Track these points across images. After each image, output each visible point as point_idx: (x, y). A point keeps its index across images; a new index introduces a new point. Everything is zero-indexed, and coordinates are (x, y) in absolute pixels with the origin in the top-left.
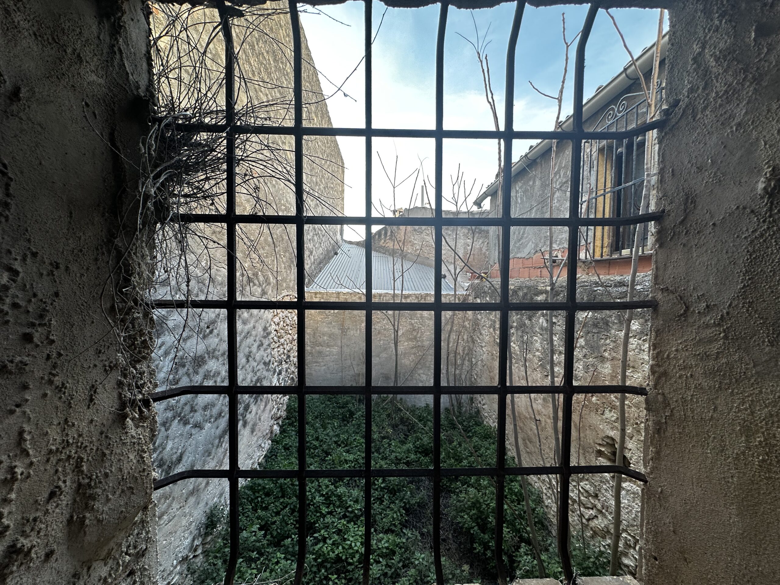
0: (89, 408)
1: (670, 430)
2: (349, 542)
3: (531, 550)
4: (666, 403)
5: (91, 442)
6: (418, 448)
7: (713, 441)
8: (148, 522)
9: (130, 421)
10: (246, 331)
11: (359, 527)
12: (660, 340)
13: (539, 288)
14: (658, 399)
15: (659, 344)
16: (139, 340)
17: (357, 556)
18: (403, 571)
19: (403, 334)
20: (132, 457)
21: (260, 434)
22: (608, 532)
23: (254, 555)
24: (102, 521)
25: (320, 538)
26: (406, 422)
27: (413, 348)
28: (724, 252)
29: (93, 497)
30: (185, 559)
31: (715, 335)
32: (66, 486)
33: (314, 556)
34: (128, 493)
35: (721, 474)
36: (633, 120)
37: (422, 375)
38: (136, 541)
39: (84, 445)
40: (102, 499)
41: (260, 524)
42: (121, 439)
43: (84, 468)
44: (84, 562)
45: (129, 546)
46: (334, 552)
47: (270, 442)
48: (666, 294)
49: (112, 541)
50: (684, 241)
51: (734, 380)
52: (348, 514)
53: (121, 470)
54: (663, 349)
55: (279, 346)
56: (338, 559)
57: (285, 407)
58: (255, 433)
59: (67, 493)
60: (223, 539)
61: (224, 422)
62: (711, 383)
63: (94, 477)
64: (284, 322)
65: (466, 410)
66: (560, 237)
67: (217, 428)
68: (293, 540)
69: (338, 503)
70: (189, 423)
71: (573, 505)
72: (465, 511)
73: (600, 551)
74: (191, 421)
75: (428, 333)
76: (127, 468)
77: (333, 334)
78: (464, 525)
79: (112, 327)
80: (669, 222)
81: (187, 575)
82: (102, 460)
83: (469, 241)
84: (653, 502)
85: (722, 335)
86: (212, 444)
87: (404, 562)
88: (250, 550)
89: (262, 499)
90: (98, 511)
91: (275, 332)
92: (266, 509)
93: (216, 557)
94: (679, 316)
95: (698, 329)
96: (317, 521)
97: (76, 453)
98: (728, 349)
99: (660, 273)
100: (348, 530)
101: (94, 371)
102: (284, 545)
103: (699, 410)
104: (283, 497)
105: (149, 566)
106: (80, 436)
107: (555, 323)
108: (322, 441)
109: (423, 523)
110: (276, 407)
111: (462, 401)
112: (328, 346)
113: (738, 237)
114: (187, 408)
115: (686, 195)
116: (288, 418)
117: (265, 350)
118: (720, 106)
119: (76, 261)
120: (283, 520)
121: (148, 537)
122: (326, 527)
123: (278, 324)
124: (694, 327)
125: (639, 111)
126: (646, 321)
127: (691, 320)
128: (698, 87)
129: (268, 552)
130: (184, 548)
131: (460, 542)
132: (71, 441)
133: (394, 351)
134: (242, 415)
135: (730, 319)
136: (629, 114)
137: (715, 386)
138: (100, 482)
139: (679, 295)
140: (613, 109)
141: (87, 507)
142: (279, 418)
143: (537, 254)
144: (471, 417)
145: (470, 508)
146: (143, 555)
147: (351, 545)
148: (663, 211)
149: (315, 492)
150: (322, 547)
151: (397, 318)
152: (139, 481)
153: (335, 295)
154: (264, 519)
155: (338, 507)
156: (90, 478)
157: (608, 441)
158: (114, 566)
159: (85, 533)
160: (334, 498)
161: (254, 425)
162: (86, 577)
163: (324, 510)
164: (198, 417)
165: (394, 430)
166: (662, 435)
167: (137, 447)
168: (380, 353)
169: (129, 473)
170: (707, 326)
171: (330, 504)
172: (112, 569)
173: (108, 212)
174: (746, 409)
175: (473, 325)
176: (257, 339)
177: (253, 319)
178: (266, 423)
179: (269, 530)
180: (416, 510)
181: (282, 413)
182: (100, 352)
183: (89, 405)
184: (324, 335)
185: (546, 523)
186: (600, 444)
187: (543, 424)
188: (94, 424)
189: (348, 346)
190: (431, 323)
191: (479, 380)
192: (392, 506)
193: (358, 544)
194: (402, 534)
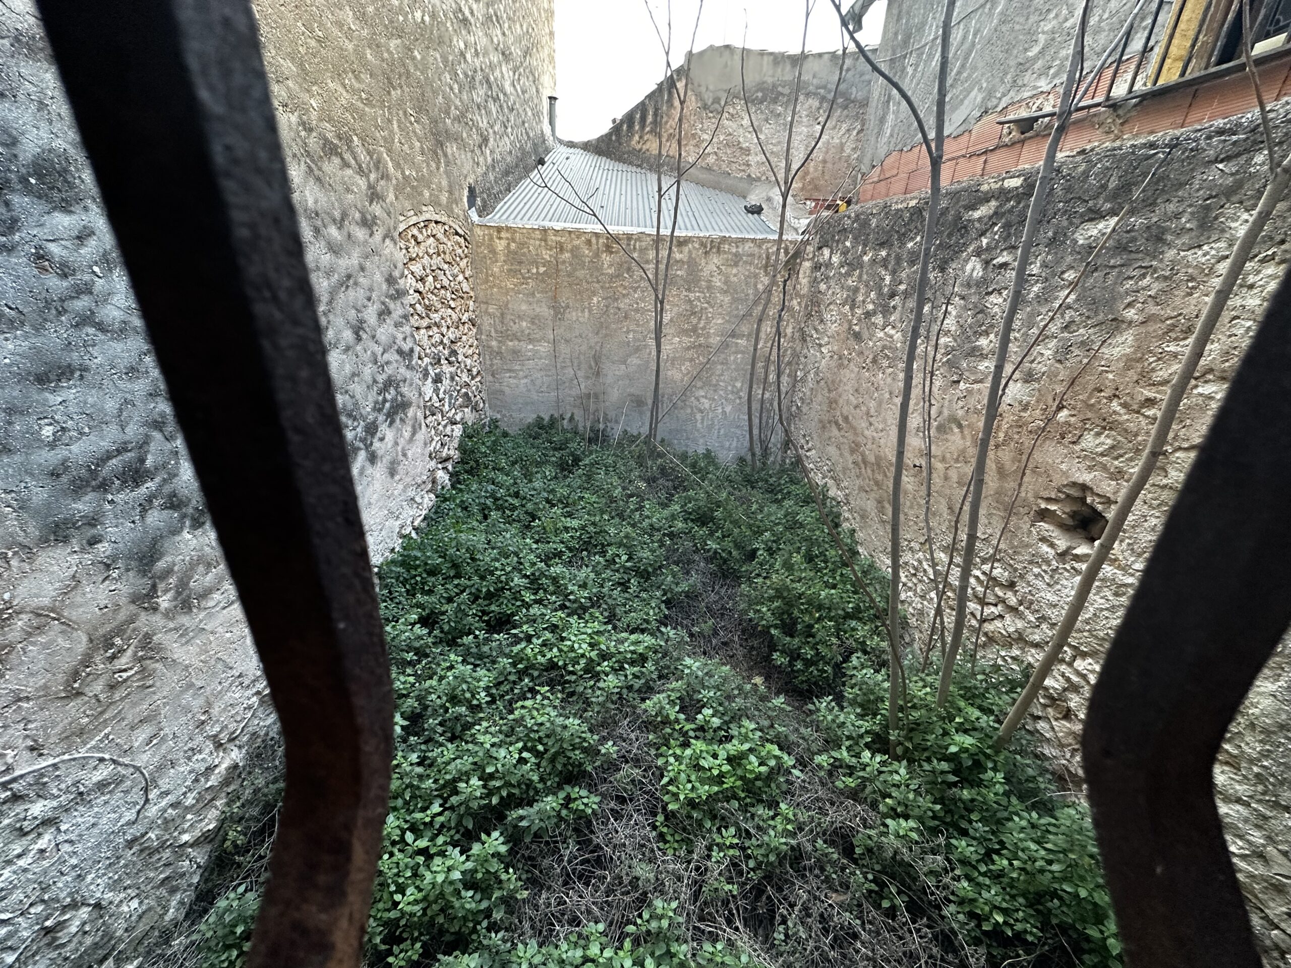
2: (569, 643)
10: (341, 271)
11: (587, 622)
13: (985, 187)
17: (583, 661)
18: (659, 683)
19: (671, 320)
21: (408, 480)
22: (1020, 639)
23: (411, 656)
25: (522, 635)
26: (671, 474)
27: (688, 348)
33: (511, 660)
37: (703, 400)
41: (420, 614)
46: (544, 656)
47: (433, 496)
52: (568, 604)
55: (429, 327)
56: (552, 665)
57: (456, 443)
64: (435, 278)
65: (776, 459)
68: (476, 637)
69: (551, 588)
72: (763, 603)
75: (720, 321)
77: (538, 317)
78: (760, 622)
87: (660, 671)
89: (422, 578)
91: (417, 295)
92: (430, 592)
96: (517, 612)
100: (567, 626)
102: (463, 644)
104: (458, 576)
108: (525, 498)
109: (693, 620)
110: (436, 438)
112: (531, 341)
116: (462, 462)
117: (398, 325)
120: (459, 610)
122: (533, 621)
123: (422, 279)
129: (435, 653)
131: (752, 647)
133: (654, 353)
134: (362, 440)
142: (446, 459)
143: (984, 119)
144: (784, 470)
147: (573, 646)
149: (512, 572)
150: (524, 648)
153: (538, 235)
154: (426, 607)
155: (551, 594)
157: (1072, 491)
160: (544, 581)
161: (394, 463)
163: (528, 597)
165: (649, 485)
168: (629, 356)
171: (538, 589)
175: (806, 306)
178: (419, 464)
179: (437, 623)
180: (682, 602)
181: (452, 452)
184: (520, 318)
186: (1048, 499)
189: (567, 341)
190: (727, 299)
191: (805, 409)
192: (644, 595)
193: (585, 646)
194: (658, 634)
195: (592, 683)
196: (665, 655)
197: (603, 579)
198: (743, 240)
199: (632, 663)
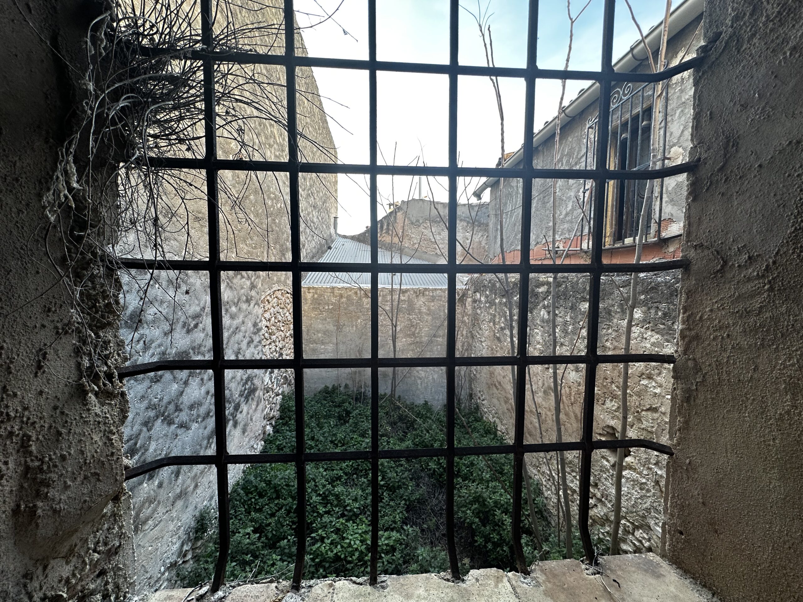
0: (36, 375)
1: (701, 397)
2: (348, 541)
3: (532, 540)
4: (697, 369)
5: (41, 418)
6: (417, 445)
7: (751, 404)
8: (121, 516)
9: (93, 397)
10: (234, 326)
11: (358, 525)
12: (692, 302)
13: (541, 279)
14: (688, 366)
15: (690, 306)
16: (101, 303)
17: (357, 554)
18: (404, 567)
19: (401, 330)
20: (96, 438)
21: (252, 435)
22: (608, 520)
23: (249, 557)
24: (60, 511)
25: (317, 538)
26: (405, 419)
27: (411, 344)
28: (772, 195)
29: (47, 484)
30: (173, 565)
31: (758, 288)
32: (8, 469)
33: (311, 556)
34: (93, 480)
35: (760, 437)
36: (638, 104)
37: (420, 372)
38: (106, 537)
39: (31, 421)
40: (59, 485)
41: (253, 526)
42: (82, 417)
43: (33, 448)
44: (38, 560)
45: (98, 542)
46: (332, 552)
47: (263, 443)
48: (699, 251)
49: (75, 536)
50: (722, 190)
51: (780, 334)
52: (346, 513)
53: (82, 453)
54: (695, 311)
55: (270, 344)
56: (337, 558)
57: (278, 407)
58: (246, 434)
59: (11, 478)
60: (215, 543)
61: (211, 423)
62: (752, 341)
63: (47, 459)
64: (275, 318)
65: (465, 406)
66: (562, 227)
67: (205, 428)
68: (289, 541)
69: (335, 502)
70: (174, 423)
71: (572, 495)
72: (466, 506)
73: (599, 538)
74: (176, 421)
75: (427, 329)
76: (90, 451)
77: (327, 330)
78: (465, 520)
79: (61, 277)
80: (704, 172)
81: (176, 581)
82: (58, 440)
83: (468, 235)
84: (679, 474)
85: (766, 287)
86: (200, 445)
87: (404, 558)
88: (243, 553)
89: (256, 500)
90: (53, 500)
91: (266, 329)
92: (260, 510)
93: (207, 562)
94: (714, 273)
95: (738, 284)
96: (314, 521)
97: (21, 429)
98: (773, 301)
99: (694, 228)
100: (346, 528)
101: (42, 332)
102: (280, 547)
103: (736, 372)
104: (278, 497)
105: (124, 565)
106: (25, 409)
107: (557, 315)
108: (318, 440)
109: (423, 519)
110: (268, 406)
111: (462, 397)
112: (323, 343)
113: (789, 176)
114: (171, 407)
115: (727, 138)
116: (281, 418)
117: (256, 347)
118: (771, 30)
119: (11, 191)
120: (278, 522)
121: (122, 533)
122: (324, 527)
123: (269, 320)
124: (733, 283)
125: (645, 94)
126: (649, 309)
127: (729, 275)
128: (745, 14)
129: (263, 555)
130: (172, 554)
131: (461, 537)
132: (12, 414)
133: (392, 347)
134: (232, 414)
135: (777, 268)
136: (634, 97)
137: (756, 344)
138: (55, 466)
139: (715, 250)
140: (618, 92)
141: (38, 495)
142: (272, 418)
143: (538, 246)
144: (471, 413)
145: (471, 503)
146: (116, 553)
147: (350, 543)
148: (699, 159)
149: (311, 492)
150: (320, 547)
151: (395, 313)
152: (107, 466)
153: (329, 290)
154: (258, 521)
155: (336, 506)
156: (42, 461)
157: (608, 430)
158: (79, 565)
159: (37, 525)
160: (331, 497)
161: (246, 425)
162: (41, 578)
163: (322, 510)
164: (183, 416)
165: (393, 428)
166: (692, 403)
167: (103, 428)
169: (93, 456)
170: (749, 280)
171: (327, 503)
172: (76, 568)
173: (53, 138)
174: (793, 365)
175: (472, 320)
176: (247, 335)
177: (242, 314)
178: (258, 424)
179: (264, 532)
180: (416, 507)
181: (275, 413)
182: (49, 310)
183: (36, 373)
184: (318, 332)
185: (545, 514)
186: (600, 434)
187: (543, 417)
188: (44, 396)
189: (344, 343)
190: (430, 318)
191: (478, 376)
192: (392, 503)
193: (358, 542)
194: (402, 531)
195: (363, 569)
196: (407, 545)
197: (367, 494)
198: (436, 289)
199: (387, 553)
